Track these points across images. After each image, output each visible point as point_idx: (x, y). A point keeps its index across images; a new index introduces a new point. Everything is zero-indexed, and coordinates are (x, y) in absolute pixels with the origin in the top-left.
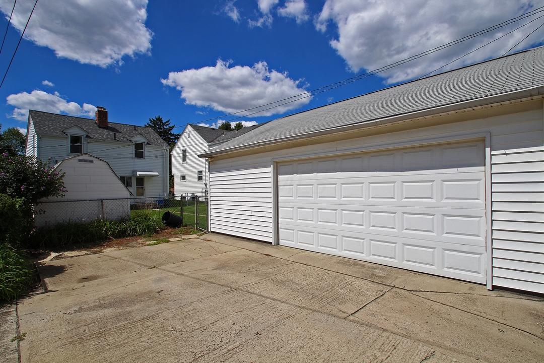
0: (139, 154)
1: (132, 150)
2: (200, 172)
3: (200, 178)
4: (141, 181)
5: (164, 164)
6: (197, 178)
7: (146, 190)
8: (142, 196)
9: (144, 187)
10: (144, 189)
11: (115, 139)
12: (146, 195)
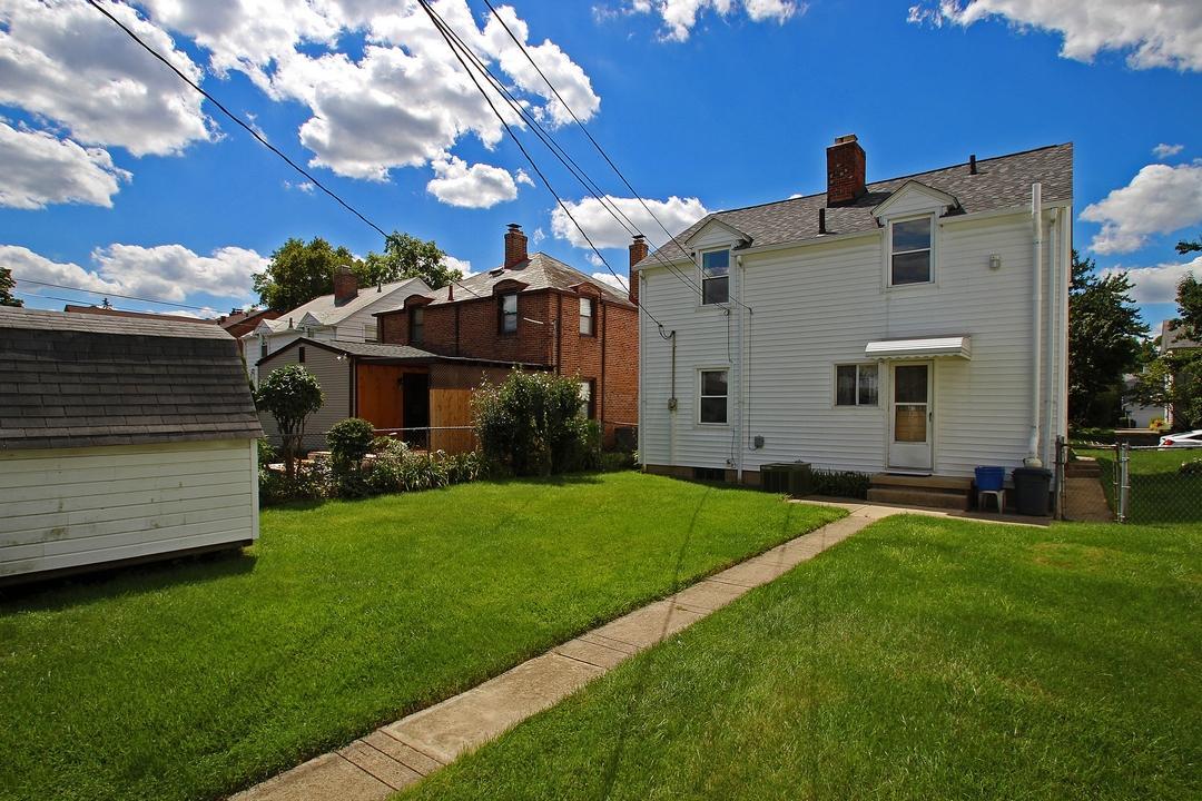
1: (882, 252)
7: (937, 418)
8: (919, 445)
9: (928, 404)
10: (928, 412)
11: (822, 230)
12: (936, 439)
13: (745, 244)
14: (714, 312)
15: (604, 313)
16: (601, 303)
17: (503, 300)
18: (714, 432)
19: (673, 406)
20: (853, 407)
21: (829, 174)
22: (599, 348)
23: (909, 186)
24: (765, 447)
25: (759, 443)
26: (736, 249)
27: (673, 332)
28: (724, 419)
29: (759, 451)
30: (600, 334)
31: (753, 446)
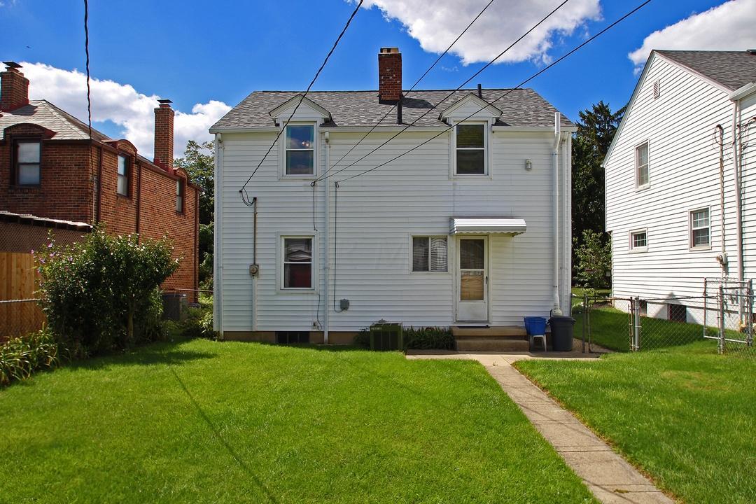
0: (471, 162)
1: (449, 147)
2: (700, 214)
3: (699, 237)
4: (473, 249)
5: (552, 190)
6: (687, 236)
7: (491, 281)
8: (479, 303)
9: (485, 270)
10: (485, 277)
11: (400, 122)
12: (491, 298)
13: (329, 122)
14: (299, 183)
15: (139, 175)
16: (137, 163)
17: (18, 146)
18: (298, 296)
19: (254, 272)
20: (427, 272)
21: (380, 76)
22: (134, 211)
23: (470, 97)
24: (350, 309)
25: (345, 305)
26: (322, 126)
27: (255, 199)
28: (309, 285)
29: (345, 313)
30: (134, 195)
31: (338, 309)
